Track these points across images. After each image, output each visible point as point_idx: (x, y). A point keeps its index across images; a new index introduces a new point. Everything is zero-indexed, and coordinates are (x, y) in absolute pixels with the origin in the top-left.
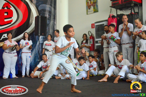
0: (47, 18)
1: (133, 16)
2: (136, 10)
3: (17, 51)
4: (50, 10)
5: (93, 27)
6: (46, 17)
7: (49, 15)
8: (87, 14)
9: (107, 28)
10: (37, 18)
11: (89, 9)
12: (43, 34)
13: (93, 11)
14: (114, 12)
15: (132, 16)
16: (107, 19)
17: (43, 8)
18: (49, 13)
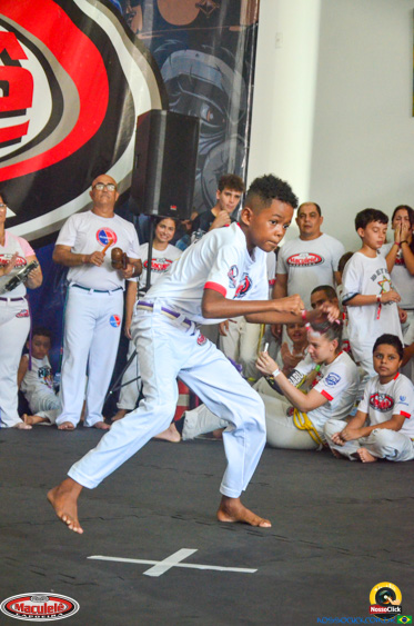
0: (201, 121)
4: (218, 84)
6: (197, 118)
7: (212, 109)
8: (412, 115)
10: (150, 119)
12: (173, 208)
17: (186, 71)
18: (211, 97)
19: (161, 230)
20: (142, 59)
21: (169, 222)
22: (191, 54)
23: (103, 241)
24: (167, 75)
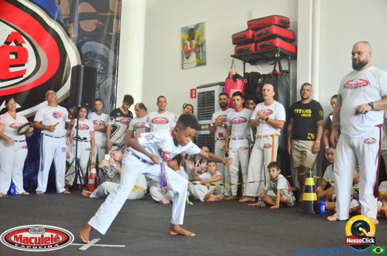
0: (98, 70)
1: (279, 77)
2: (285, 67)
3: (27, 138)
4: (105, 56)
5: (194, 96)
6: (95, 70)
7: (102, 65)
8: (183, 68)
9: (224, 99)
10: (77, 69)
11: (187, 58)
12: (87, 104)
13: (195, 63)
14: (240, 68)
15: (277, 78)
16: (224, 81)
17: (91, 50)
18: (102, 60)
19: (81, 113)
20: (74, 44)
21: (84, 109)
22: (93, 43)
23: (56, 117)
24: (84, 51)
